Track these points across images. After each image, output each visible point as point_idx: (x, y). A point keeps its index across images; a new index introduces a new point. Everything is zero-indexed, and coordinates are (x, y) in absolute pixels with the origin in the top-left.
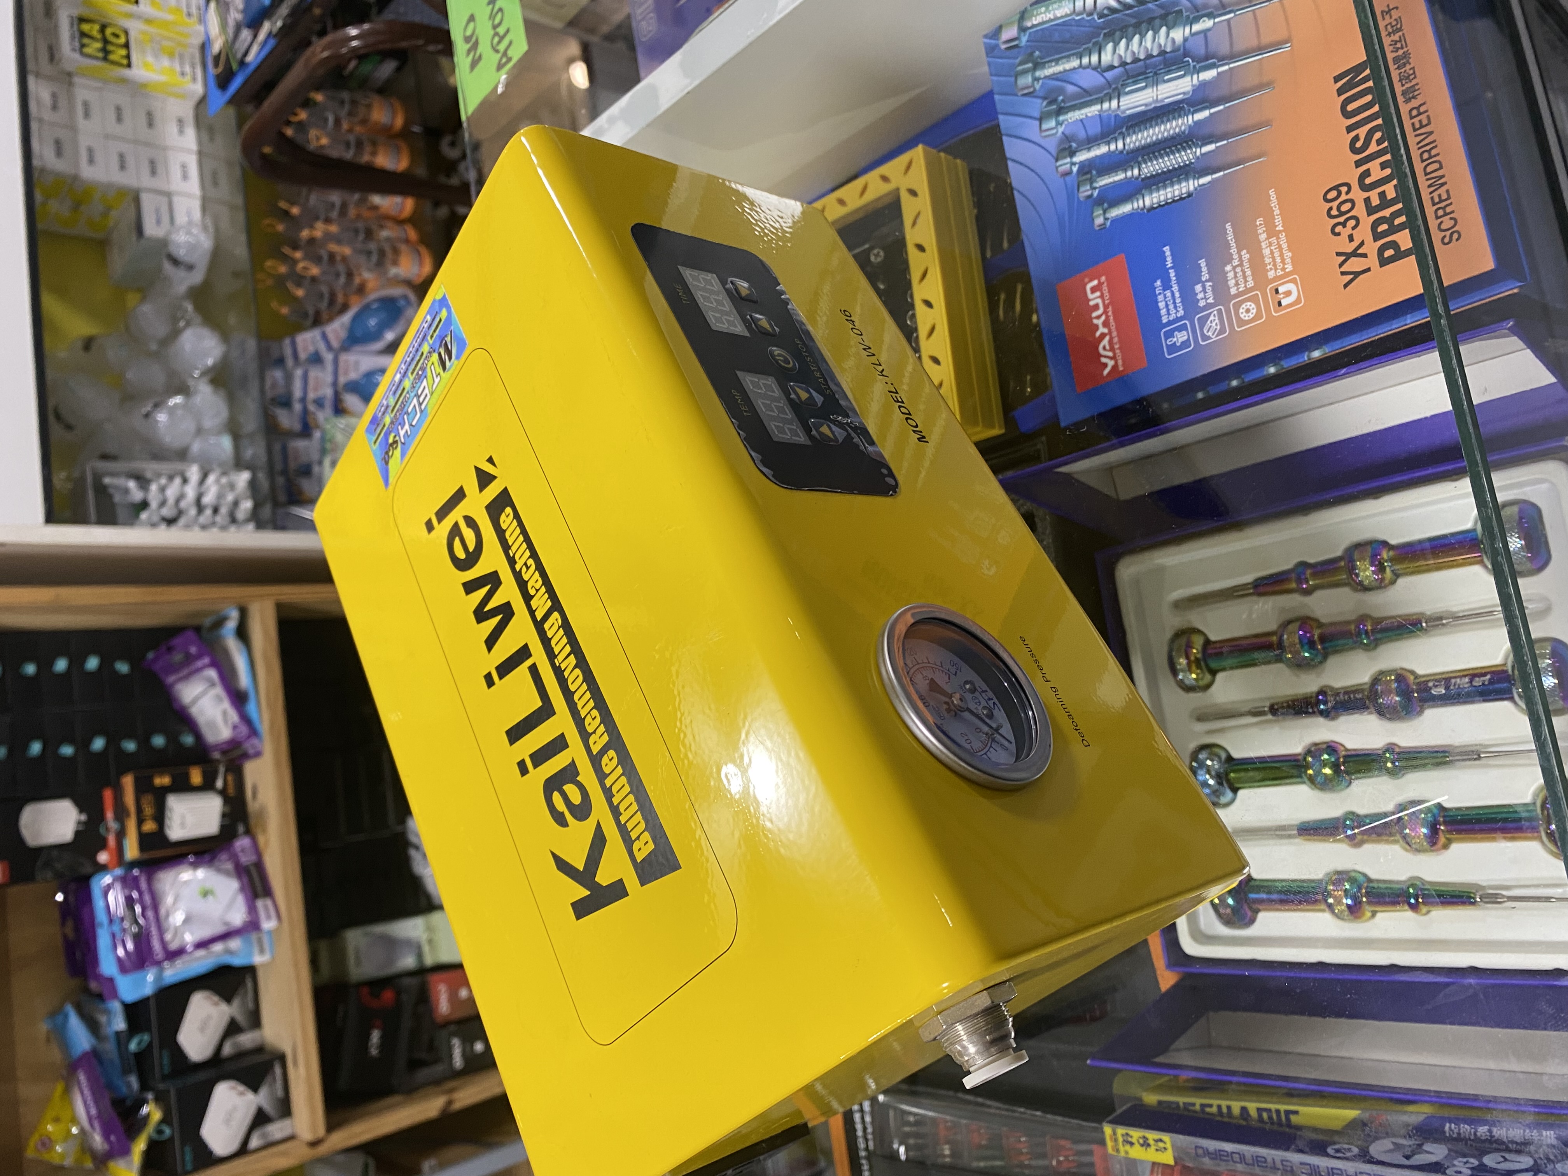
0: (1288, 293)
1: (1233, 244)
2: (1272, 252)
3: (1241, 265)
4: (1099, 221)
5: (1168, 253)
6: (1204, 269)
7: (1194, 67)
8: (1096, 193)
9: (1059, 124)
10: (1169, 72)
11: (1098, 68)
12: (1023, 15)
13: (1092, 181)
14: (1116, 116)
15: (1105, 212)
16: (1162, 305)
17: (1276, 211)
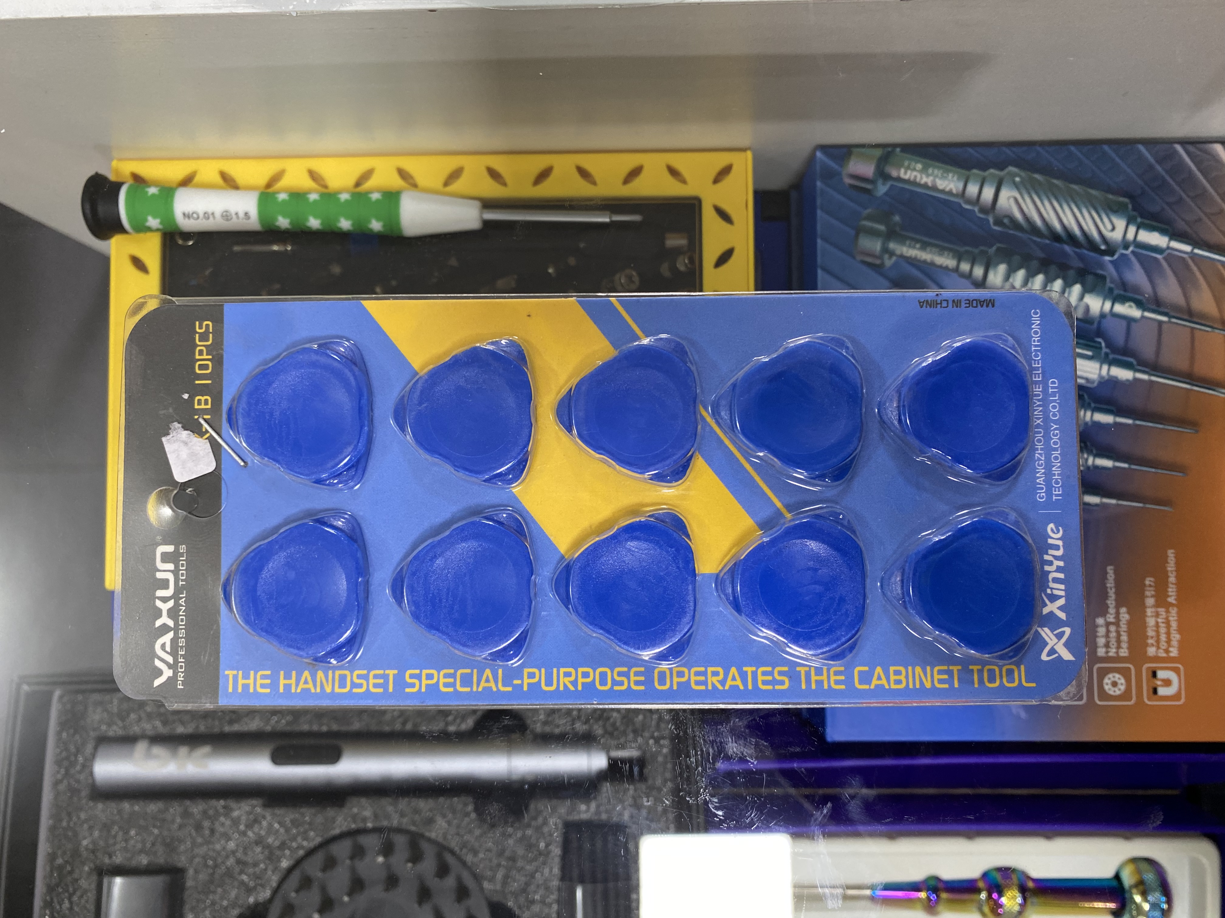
0: (1167, 683)
1: (1112, 593)
2: (1157, 625)
3: (1117, 624)
7: (1107, 354)
12: (889, 157)
17: (1172, 579)
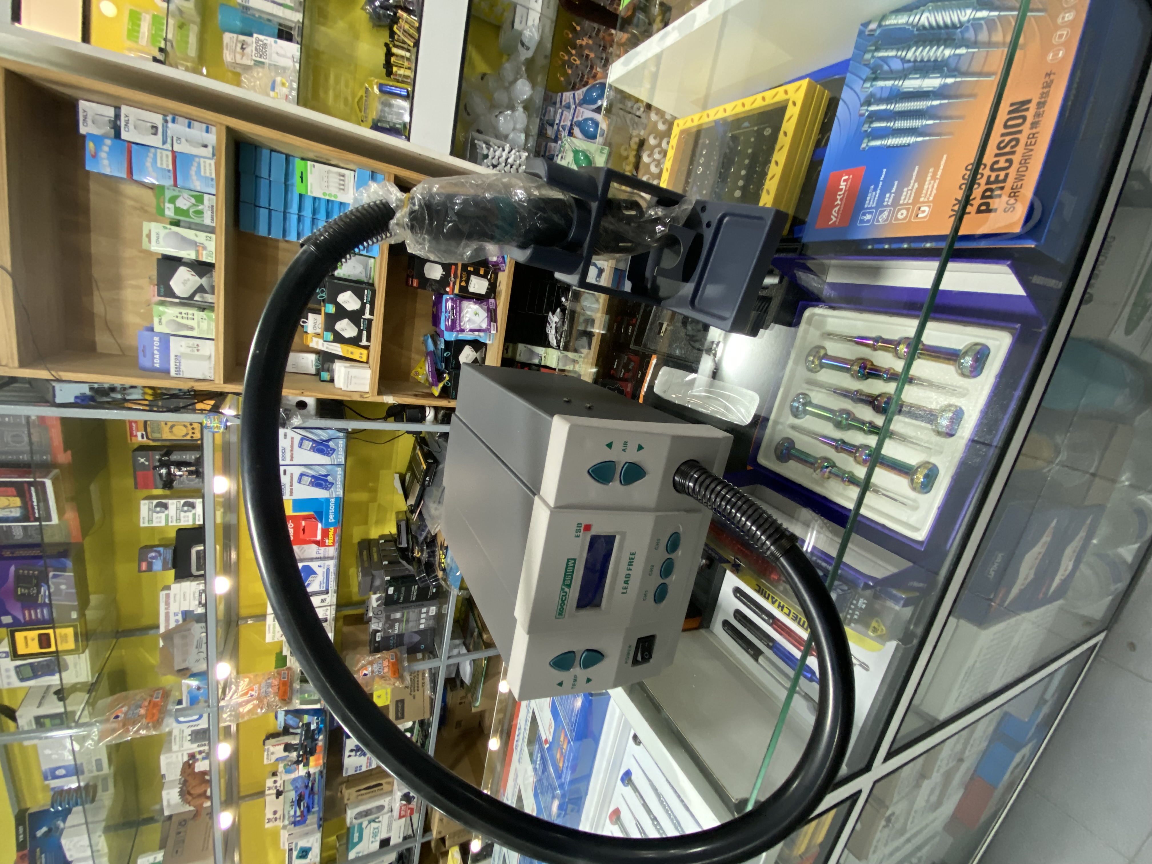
0: (924, 212)
1: (914, 177)
2: (928, 188)
3: (912, 190)
4: (864, 145)
5: (884, 173)
6: (895, 187)
7: (946, 74)
8: (869, 130)
9: (872, 86)
10: (933, 73)
11: (903, 60)
12: (884, 17)
13: (871, 122)
14: (899, 90)
15: (869, 141)
16: (868, 198)
17: (942, 167)
